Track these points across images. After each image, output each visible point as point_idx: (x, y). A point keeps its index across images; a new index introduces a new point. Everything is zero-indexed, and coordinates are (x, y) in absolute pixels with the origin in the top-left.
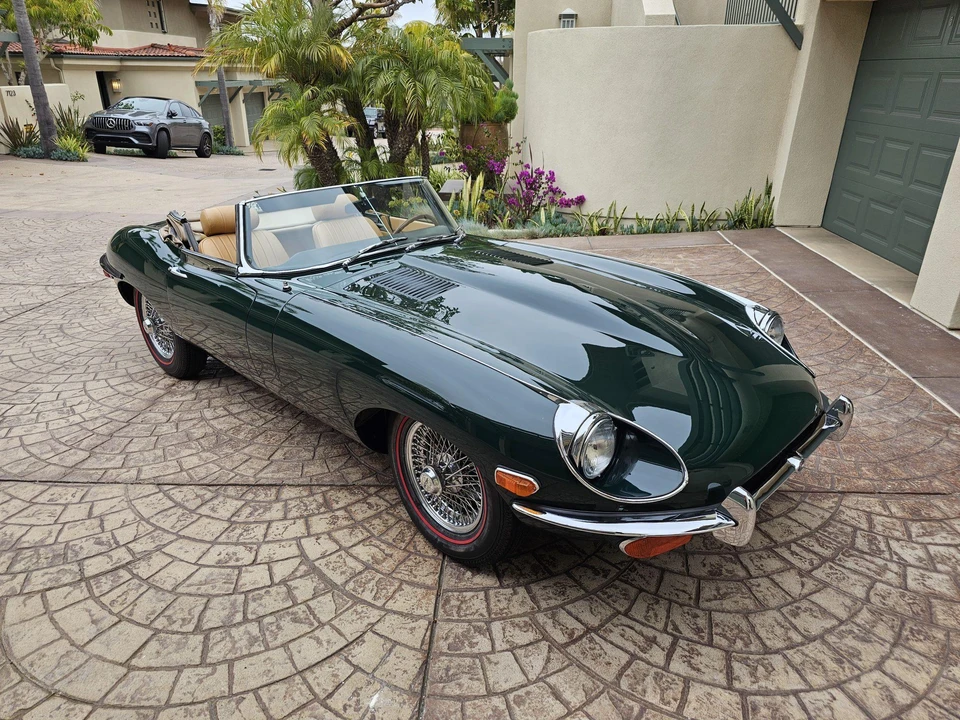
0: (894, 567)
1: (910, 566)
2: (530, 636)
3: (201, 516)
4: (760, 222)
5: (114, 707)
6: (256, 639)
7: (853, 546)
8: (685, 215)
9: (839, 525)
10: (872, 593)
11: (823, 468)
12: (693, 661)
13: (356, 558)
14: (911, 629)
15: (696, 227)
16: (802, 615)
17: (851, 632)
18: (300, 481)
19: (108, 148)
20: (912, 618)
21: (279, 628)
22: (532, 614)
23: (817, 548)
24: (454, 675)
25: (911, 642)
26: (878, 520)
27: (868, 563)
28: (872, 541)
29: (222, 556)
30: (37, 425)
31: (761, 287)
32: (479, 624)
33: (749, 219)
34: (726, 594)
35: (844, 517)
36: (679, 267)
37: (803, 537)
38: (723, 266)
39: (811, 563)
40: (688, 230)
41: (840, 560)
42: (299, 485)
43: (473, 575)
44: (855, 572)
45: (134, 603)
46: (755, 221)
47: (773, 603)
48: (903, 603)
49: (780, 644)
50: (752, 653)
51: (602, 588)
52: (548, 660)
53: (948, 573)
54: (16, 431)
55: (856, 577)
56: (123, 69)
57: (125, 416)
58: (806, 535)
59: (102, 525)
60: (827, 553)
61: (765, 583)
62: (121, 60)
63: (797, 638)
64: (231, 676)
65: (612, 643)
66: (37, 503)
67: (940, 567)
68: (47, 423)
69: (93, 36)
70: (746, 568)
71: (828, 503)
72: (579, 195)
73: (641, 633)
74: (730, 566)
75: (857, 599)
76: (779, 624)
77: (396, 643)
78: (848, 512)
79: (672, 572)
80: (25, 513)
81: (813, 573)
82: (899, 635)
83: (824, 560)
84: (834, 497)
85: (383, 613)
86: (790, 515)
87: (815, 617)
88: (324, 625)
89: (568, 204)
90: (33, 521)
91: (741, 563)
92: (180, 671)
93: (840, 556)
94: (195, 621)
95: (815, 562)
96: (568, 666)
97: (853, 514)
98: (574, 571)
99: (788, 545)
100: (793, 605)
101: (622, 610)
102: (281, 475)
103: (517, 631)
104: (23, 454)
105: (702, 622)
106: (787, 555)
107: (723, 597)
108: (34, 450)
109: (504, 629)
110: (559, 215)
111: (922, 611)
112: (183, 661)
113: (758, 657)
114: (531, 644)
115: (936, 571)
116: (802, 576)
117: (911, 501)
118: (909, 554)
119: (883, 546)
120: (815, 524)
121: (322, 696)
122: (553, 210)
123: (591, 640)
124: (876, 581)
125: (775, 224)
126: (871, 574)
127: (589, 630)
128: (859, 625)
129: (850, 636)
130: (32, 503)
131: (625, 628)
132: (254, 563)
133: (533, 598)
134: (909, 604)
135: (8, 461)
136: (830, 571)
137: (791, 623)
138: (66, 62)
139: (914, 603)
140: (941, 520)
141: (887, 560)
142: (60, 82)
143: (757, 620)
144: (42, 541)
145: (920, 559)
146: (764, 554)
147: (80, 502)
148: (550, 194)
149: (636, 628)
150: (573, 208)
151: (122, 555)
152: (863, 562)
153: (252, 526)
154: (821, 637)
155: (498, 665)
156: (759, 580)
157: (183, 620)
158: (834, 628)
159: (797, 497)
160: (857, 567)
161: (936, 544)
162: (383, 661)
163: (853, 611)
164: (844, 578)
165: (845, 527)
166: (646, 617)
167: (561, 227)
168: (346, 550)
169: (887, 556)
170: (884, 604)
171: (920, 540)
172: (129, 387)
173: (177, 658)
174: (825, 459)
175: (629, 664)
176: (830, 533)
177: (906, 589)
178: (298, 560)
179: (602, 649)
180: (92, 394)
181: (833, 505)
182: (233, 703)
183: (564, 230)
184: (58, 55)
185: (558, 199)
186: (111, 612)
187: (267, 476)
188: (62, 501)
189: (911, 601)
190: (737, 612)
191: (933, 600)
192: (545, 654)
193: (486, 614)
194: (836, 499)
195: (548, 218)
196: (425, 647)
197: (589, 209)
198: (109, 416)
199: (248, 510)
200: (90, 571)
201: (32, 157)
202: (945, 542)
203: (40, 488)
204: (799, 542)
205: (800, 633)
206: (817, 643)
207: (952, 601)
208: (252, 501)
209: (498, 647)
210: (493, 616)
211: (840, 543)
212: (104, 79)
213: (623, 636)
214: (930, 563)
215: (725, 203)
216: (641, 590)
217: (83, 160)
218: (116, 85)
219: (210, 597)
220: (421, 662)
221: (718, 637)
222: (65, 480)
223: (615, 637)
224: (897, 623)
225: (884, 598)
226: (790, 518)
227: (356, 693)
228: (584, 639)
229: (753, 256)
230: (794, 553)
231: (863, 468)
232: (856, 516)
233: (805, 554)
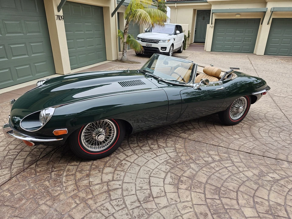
9: (7, 166)
11: (25, 183)
16: (5, 144)
23: (10, 157)
35: (7, 170)
39: (10, 153)
41: (3, 158)
47: (13, 142)
58: (15, 158)
60: (7, 157)
61: (18, 143)
71: (15, 171)
76: (10, 140)
78: (7, 172)
81: (8, 151)
84: (14, 174)
86: (24, 160)
93: (3, 159)
100: (9, 144)
106: (17, 151)
120: (15, 162)
136: (4, 154)
137: (7, 141)
146: (23, 148)
159: (26, 166)
165: (5, 167)
174: (27, 187)
176: (9, 163)
181: (13, 171)
194: (13, 174)
226: (23, 159)
230: (16, 152)
231: (9, 194)
232: (3, 173)
233: (13, 154)
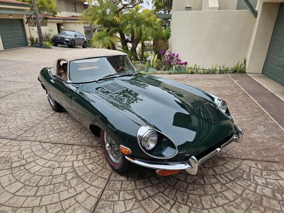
0: (253, 185)
1: (259, 185)
2: (131, 197)
3: (49, 152)
4: (242, 71)
5: (7, 206)
6: (51, 190)
7: (242, 177)
8: (218, 69)
9: (239, 170)
10: (243, 193)
11: (240, 151)
12: (179, 209)
13: (87, 168)
14: (253, 206)
15: (221, 72)
16: (218, 198)
17: (233, 205)
18: (79, 144)
19: (58, 45)
20: (254, 202)
21: (59, 187)
22: (133, 190)
23: (230, 177)
24: (105, 207)
25: (252, 210)
26: (252, 169)
27: (245, 183)
28: (249, 176)
29: (50, 165)
30: (14, 123)
31: (237, 92)
32: (117, 192)
33: (238, 70)
34: (196, 189)
35: (242, 167)
36: (212, 84)
37: (226, 173)
38: (226, 85)
39: (226, 181)
40: (218, 73)
41: (236, 181)
42: (79, 145)
43: (120, 176)
44: (240, 185)
45: (22, 176)
46: (240, 71)
47: (210, 193)
48: (253, 197)
49: (208, 207)
50: (198, 209)
51: (157, 184)
52: (134, 205)
53: (271, 189)
54: (8, 124)
55: (240, 187)
56: (64, 23)
57: (38, 122)
58: (227, 172)
59: (21, 153)
60: (232, 178)
61: (209, 186)
62: (64, 20)
63: (214, 205)
64: (41, 200)
65: (155, 201)
66: (6, 145)
67: (269, 186)
68: (17, 122)
69: (55, 13)
70: (204, 181)
71: (238, 162)
72: (186, 61)
73: (165, 199)
74: (200, 180)
75: (238, 194)
76: (210, 200)
77: (91, 195)
78: (243, 166)
79: (181, 180)
80: (2, 148)
81: (226, 185)
82: (249, 208)
83: (231, 181)
85: (90, 186)
86: (224, 165)
87: (222, 199)
88: (72, 188)
89: (182, 64)
90: (4, 150)
91: (204, 179)
92: (28, 198)
93: (237, 180)
94: (37, 183)
95: (228, 181)
96: (140, 207)
97: (245, 166)
98: (151, 178)
99: (220, 175)
100: (216, 194)
101: (162, 191)
102: (75, 142)
103: (128, 195)
104: (7, 131)
105: (185, 197)
106: (219, 178)
107: (194, 190)
108: (11, 130)
109: (124, 194)
110: (179, 67)
111: (259, 200)
112: (29, 195)
113: (200, 210)
114: (131, 199)
115: (268, 187)
116: (222, 185)
117: (265, 164)
118: (260, 181)
119: (252, 178)
120: (231, 169)
121: (64, 209)
122: (177, 66)
123: (149, 200)
124: (246, 189)
125: (246, 72)
126: (245, 187)
127: (149, 196)
128: (236, 203)
129: (232, 206)
130: (5, 145)
131: (161, 197)
132: (58, 167)
133: (136, 185)
134: (255, 198)
135: (3, 132)
136: (232, 185)
137: (214, 200)
138: (48, 21)
139: (257, 197)
140: (274, 171)
141: (252, 182)
142: (47, 26)
143: (203, 198)
144: (4, 156)
145: (263, 183)
146: (212, 177)
147: (18, 146)
148: (177, 61)
149: (164, 197)
150: (183, 66)
151: (24, 162)
152: (243, 182)
153: (62, 156)
154: (222, 206)
155: (119, 205)
156: (208, 185)
157: (34, 182)
158: (227, 203)
159: (228, 160)
160: (241, 184)
161: (270, 179)
162: (85, 200)
163: (235, 198)
164: (236, 187)
165: (241, 170)
166: (168, 194)
167: (179, 71)
168: (86, 166)
169: (252, 181)
170: (247, 197)
171: (265, 177)
172: (42, 113)
173: (28, 194)
174: (241, 148)
175: (158, 208)
176: (235, 172)
177: (256, 193)
178: (71, 167)
179: (151, 203)
180: (31, 115)
181: (239, 163)
182: (39, 209)
183: (180, 72)
184: (46, 18)
185: (179, 63)
186: (15, 178)
187: (71, 142)
188: (13, 145)
189: (256, 197)
190: (198, 195)
191: (263, 197)
192: (134, 203)
193: (120, 189)
194: (241, 161)
195: (176, 68)
196: (99, 197)
197: (189, 66)
198: (34, 121)
199: (62, 151)
200: (14, 166)
201: (37, 47)
202: (273, 178)
203: (9, 141)
204: (224, 174)
205: (216, 204)
206: (221, 208)
207: (270, 198)
208: (64, 149)
209: (120, 199)
210: (122, 189)
211: (238, 175)
212: (59, 25)
213: (159, 199)
214: (266, 185)
215: (231, 65)
216: (169, 185)
217: (51, 48)
218: (62, 27)
219: (43, 176)
220: (96, 202)
221: (189, 202)
222: (16, 139)
223: (157, 200)
224: (249, 203)
225: (247, 195)
226: (224, 166)
227: (74, 209)
228: (147, 199)
229: (237, 82)
230: (221, 178)
231: (253, 152)
232: (246, 167)
233: (225, 178)
